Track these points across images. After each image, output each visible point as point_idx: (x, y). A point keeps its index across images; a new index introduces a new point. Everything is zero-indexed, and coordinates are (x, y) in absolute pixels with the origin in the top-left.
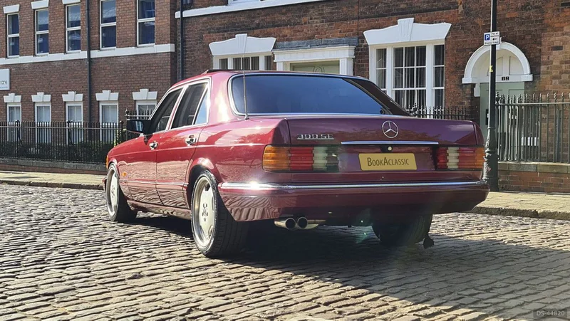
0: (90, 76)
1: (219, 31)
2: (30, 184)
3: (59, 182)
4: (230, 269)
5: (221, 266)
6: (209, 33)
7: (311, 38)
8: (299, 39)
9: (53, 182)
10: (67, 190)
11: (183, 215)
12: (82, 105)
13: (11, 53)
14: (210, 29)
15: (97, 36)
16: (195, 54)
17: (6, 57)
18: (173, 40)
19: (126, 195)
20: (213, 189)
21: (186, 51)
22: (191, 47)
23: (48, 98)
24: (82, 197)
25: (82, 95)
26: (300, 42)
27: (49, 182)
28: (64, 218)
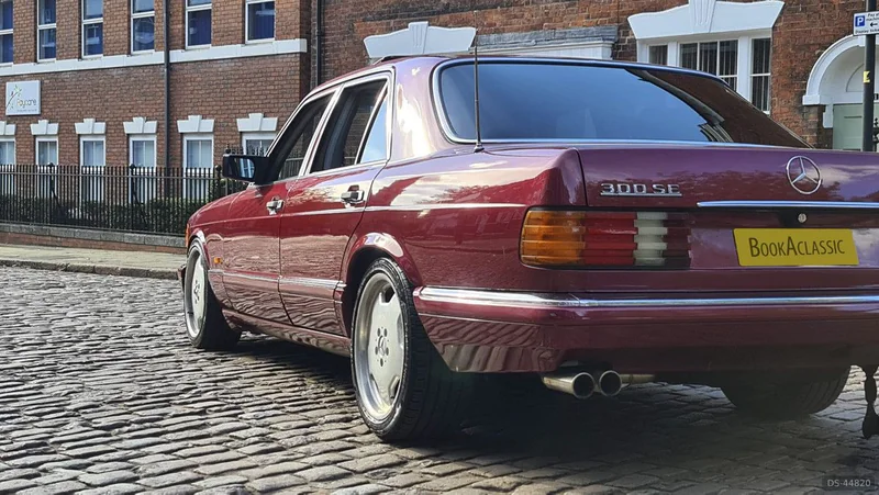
0: (168, 91)
1: (380, 16)
2: (67, 269)
3: (115, 266)
4: (439, 476)
5: (419, 466)
6: (364, 21)
7: (539, 27)
8: (518, 30)
9: (104, 265)
10: (124, 280)
11: (330, 345)
12: (154, 139)
13: (43, 54)
14: (366, 13)
15: (180, 26)
16: (341, 56)
17: (36, 61)
18: (305, 33)
19: (219, 298)
20: (402, 299)
21: (326, 51)
22: (333, 45)
23: (101, 127)
24: (148, 295)
25: (155, 122)
26: (517, 34)
27: (98, 265)
28: (107, 338)
